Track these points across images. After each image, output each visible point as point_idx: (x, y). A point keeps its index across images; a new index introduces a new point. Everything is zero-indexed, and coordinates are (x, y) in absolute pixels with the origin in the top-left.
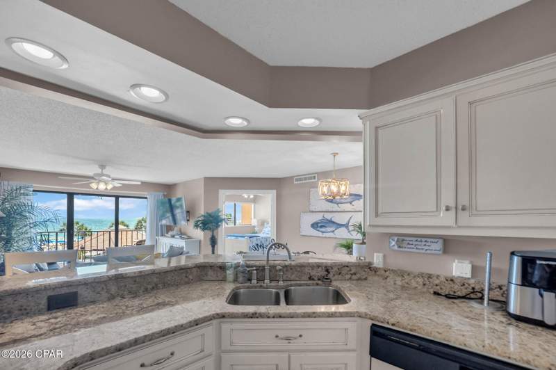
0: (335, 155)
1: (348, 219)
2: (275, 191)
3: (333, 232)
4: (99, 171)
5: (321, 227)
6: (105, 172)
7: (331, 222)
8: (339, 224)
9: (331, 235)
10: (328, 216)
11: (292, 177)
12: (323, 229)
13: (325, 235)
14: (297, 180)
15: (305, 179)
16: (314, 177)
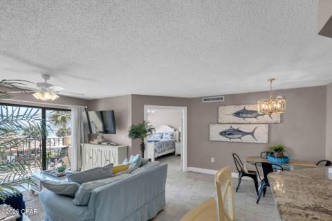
0: (272, 80)
1: (253, 129)
2: (186, 108)
3: (240, 138)
4: (43, 81)
5: (229, 134)
6: (48, 82)
7: (238, 131)
8: (244, 133)
9: (238, 140)
10: (236, 127)
11: (202, 98)
12: (231, 136)
13: (232, 140)
14: (205, 100)
15: (213, 99)
16: (222, 98)
